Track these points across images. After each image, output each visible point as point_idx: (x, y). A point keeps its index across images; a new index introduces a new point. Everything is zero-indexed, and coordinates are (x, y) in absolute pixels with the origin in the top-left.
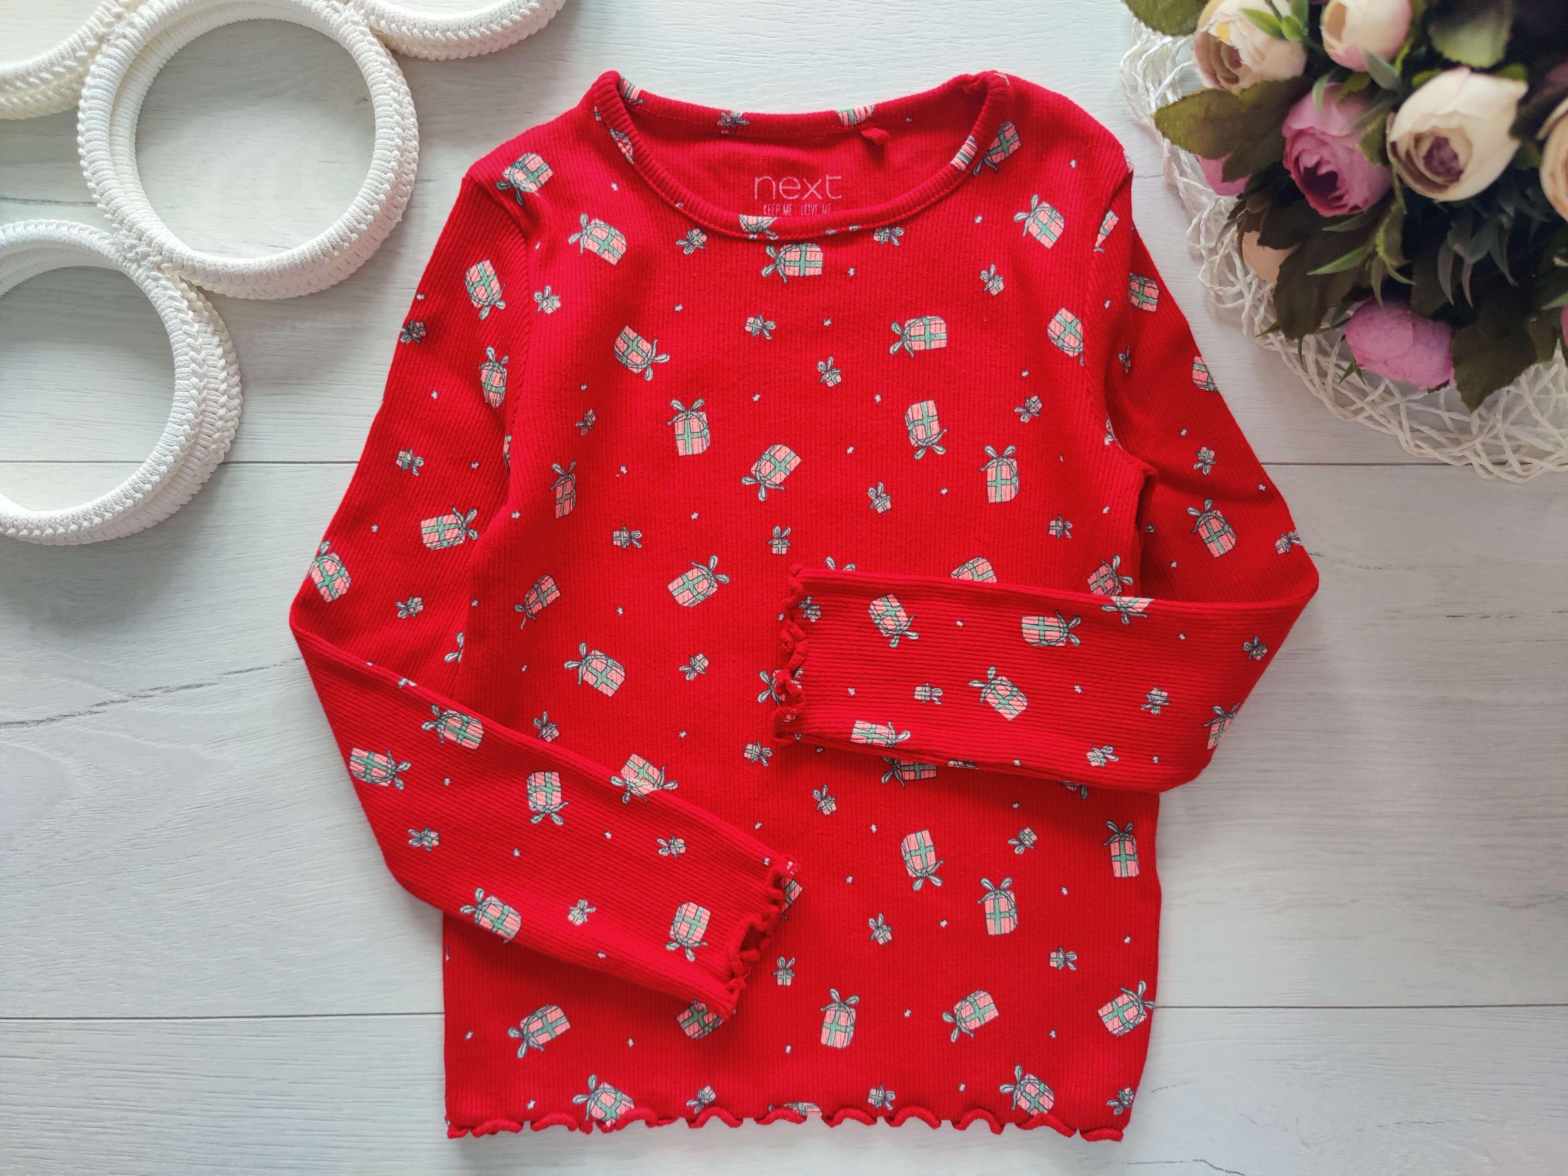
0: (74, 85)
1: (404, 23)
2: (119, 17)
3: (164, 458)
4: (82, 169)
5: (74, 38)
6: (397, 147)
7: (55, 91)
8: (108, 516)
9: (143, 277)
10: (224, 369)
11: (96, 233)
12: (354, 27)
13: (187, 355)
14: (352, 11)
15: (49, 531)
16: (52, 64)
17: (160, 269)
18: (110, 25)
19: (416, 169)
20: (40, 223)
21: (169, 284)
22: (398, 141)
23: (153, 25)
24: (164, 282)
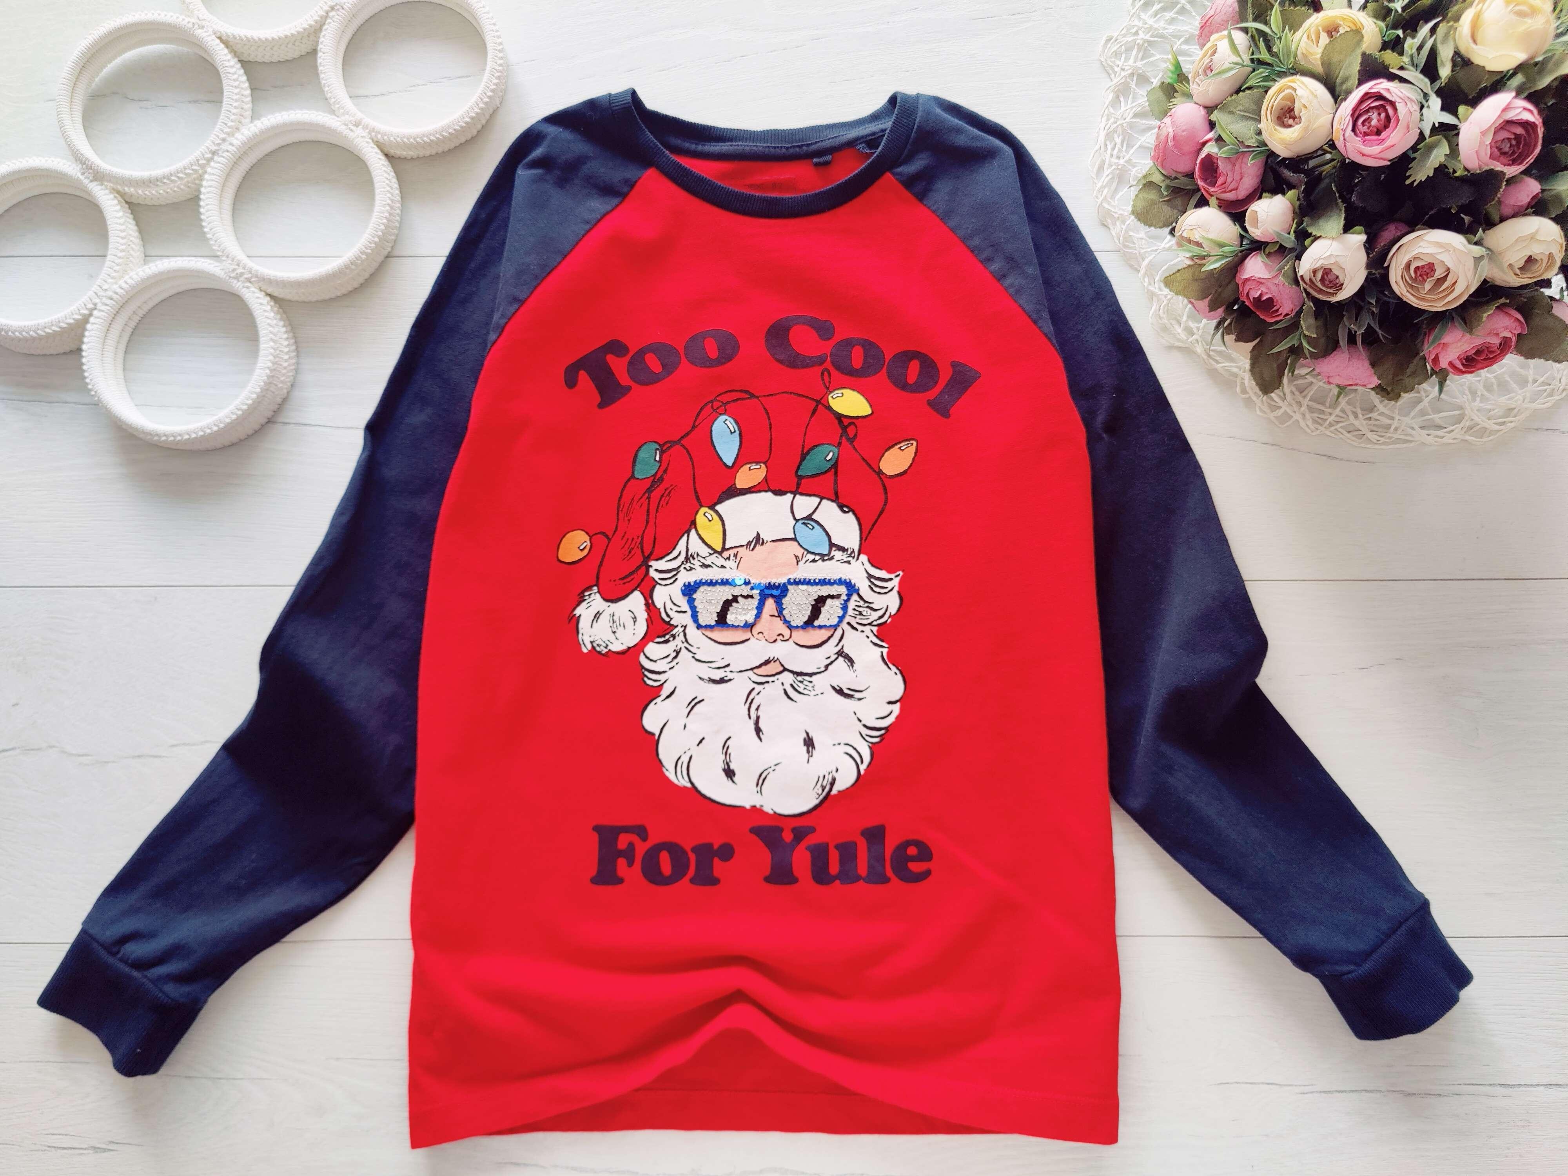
0: (198, 180)
1: (392, 135)
2: (224, 140)
3: (255, 391)
4: (203, 227)
6: (389, 204)
7: (185, 185)
8: (222, 425)
9: (241, 287)
10: (286, 340)
11: (211, 264)
12: (364, 140)
13: (267, 329)
14: (362, 131)
15: (186, 437)
16: (185, 169)
17: (250, 282)
18: (219, 144)
21: (256, 290)
24: (253, 289)
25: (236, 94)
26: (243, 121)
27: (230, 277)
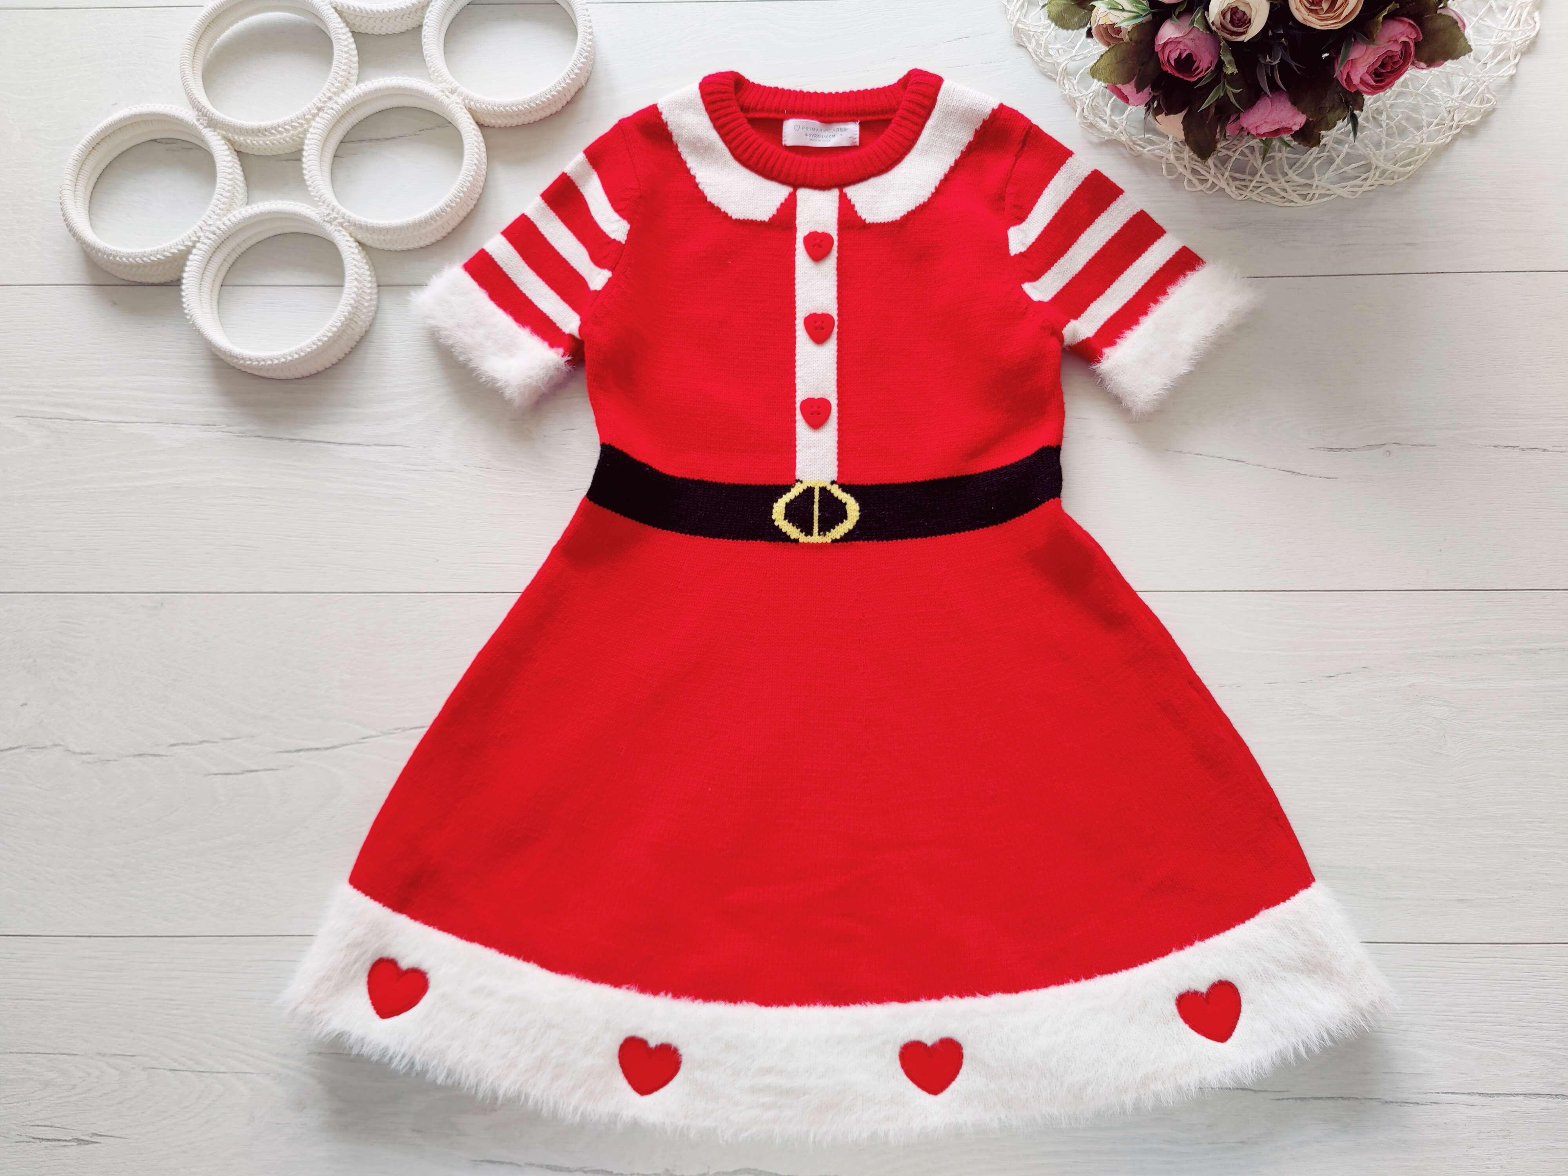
0: (301, 135)
1: (484, 103)
2: (330, 98)
3: (336, 324)
4: (303, 175)
5: (304, 109)
6: (475, 164)
7: (290, 138)
8: (302, 354)
9: (332, 230)
10: (370, 282)
11: (309, 208)
12: (457, 105)
13: (353, 270)
14: (456, 98)
15: (270, 362)
16: (292, 122)
17: (342, 227)
18: (325, 102)
19: (484, 180)
20: (279, 203)
21: (347, 235)
22: (477, 163)
23: (348, 103)
24: (344, 233)
25: (345, 59)
26: (349, 84)
27: (324, 221)
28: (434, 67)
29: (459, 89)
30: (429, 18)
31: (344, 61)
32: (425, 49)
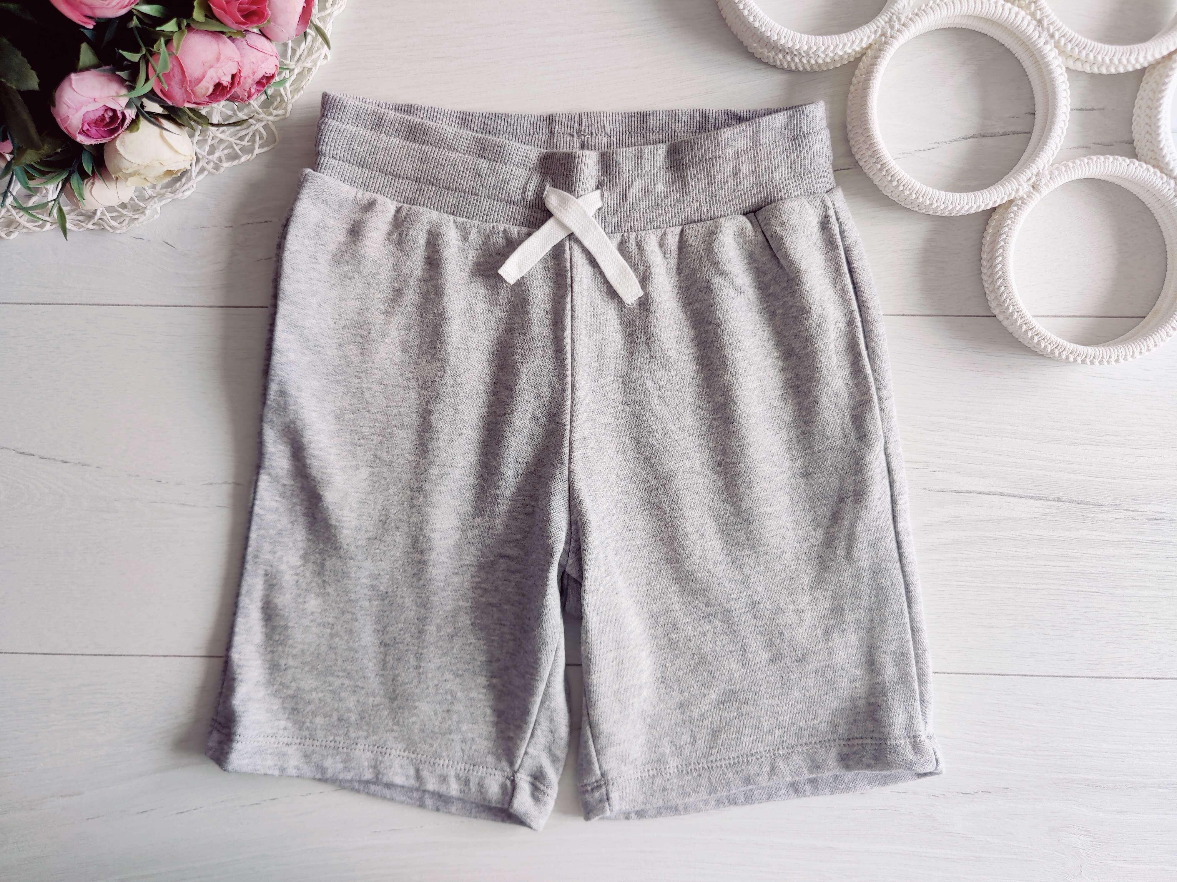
28: (1073, 167)
29: (1038, 195)
30: (1139, 168)
31: (1099, 58)
32: (1099, 158)
